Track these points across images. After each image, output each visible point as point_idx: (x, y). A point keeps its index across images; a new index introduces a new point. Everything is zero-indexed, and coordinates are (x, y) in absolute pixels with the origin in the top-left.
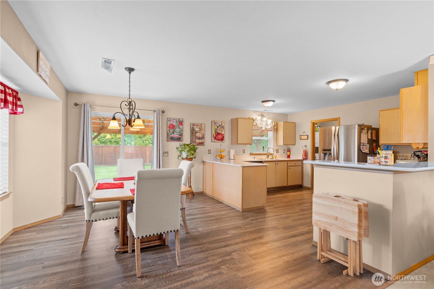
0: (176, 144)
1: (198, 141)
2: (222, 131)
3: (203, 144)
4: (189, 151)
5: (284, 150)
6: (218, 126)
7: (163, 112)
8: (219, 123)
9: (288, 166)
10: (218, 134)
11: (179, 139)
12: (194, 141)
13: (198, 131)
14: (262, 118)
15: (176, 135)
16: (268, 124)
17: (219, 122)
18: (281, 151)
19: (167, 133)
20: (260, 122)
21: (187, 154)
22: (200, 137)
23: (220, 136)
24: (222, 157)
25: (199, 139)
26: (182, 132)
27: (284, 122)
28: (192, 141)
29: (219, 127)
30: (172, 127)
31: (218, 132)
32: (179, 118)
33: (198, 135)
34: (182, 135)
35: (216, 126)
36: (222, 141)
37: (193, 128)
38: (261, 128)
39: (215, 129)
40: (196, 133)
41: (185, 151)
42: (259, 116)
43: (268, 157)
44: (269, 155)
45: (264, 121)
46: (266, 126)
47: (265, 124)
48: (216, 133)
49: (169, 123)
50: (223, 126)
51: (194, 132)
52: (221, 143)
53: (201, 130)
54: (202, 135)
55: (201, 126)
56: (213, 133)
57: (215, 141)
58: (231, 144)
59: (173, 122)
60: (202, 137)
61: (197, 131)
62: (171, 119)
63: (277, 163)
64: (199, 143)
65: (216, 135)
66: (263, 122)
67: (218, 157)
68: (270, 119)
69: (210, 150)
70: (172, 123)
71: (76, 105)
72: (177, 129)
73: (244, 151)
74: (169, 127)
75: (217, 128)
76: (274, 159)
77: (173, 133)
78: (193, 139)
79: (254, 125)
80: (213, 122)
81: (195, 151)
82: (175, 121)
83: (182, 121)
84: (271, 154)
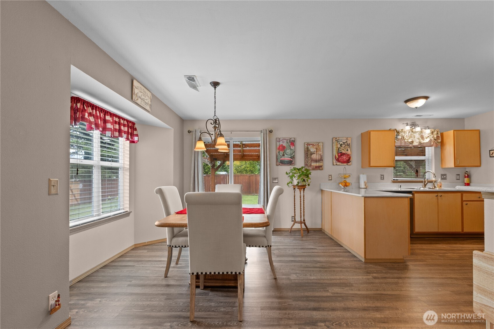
0: (287, 168)
1: (314, 164)
2: (347, 150)
3: (321, 168)
4: (299, 176)
5: (459, 175)
6: (342, 144)
7: (271, 132)
8: (342, 140)
9: (462, 201)
10: (342, 154)
11: (290, 163)
12: (309, 164)
13: (315, 152)
14: (413, 129)
15: (287, 158)
16: (425, 136)
17: (343, 138)
18: (451, 177)
19: (277, 156)
20: (409, 134)
21: (298, 181)
22: (318, 159)
23: (345, 157)
24: (346, 185)
25: (316, 161)
26: (294, 154)
27: (454, 131)
28: (306, 165)
29: (343, 146)
30: (282, 148)
31: (341, 152)
32: (291, 137)
33: (314, 156)
34: (294, 158)
35: (339, 144)
36: (348, 164)
37: (308, 148)
38: (411, 143)
39: (338, 149)
40: (312, 154)
41: (295, 177)
42: (407, 125)
43: (425, 185)
44: (426, 182)
45: (417, 132)
46: (420, 139)
47: (420, 136)
48: (339, 153)
49: (278, 144)
50: (349, 144)
51: (309, 153)
52: (347, 166)
53: (318, 151)
54: (320, 157)
55: (317, 145)
56: (335, 153)
57: (338, 163)
58: (362, 167)
59: (283, 142)
60: (320, 159)
61: (312, 152)
62: (281, 139)
63: (440, 194)
64: (316, 167)
65: (339, 157)
66: (415, 134)
67: (340, 185)
68: (429, 128)
69: (331, 176)
70: (282, 144)
71: (189, 132)
72: (288, 151)
73: (382, 176)
74: (279, 149)
75: (341, 147)
76: (437, 189)
77: (284, 155)
78: (308, 162)
79: (398, 139)
80: (334, 139)
81: (308, 176)
82: (285, 141)
83: (294, 141)
84: (431, 182)
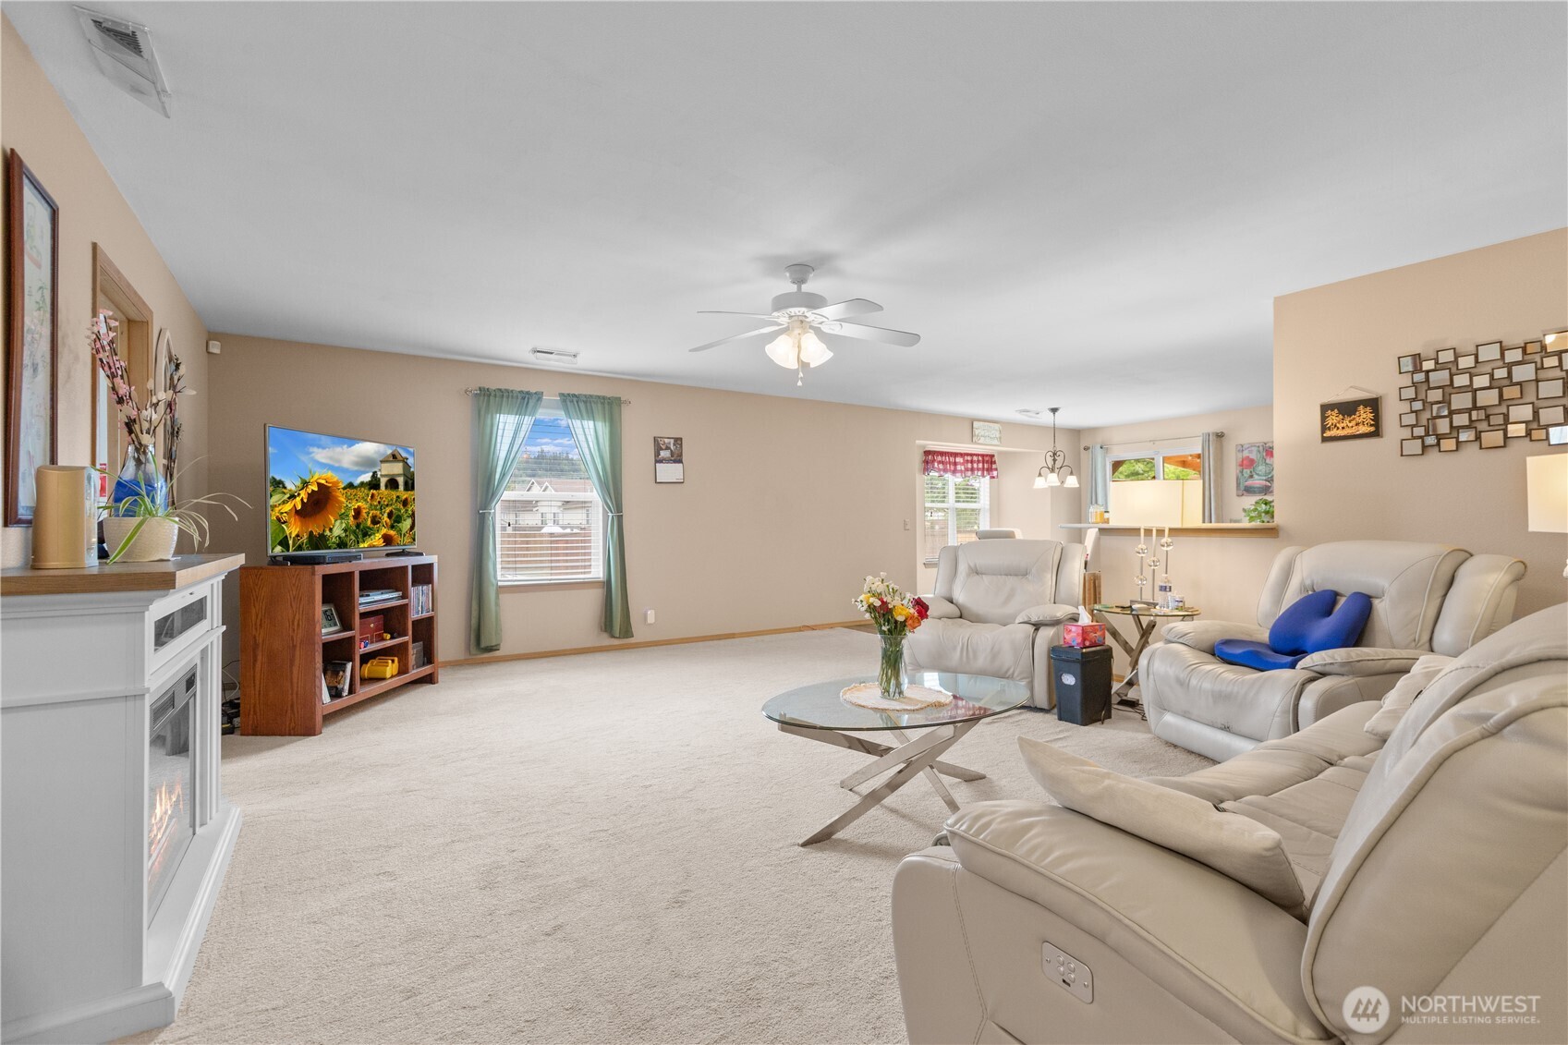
7: (1220, 436)
11: (1266, 490)
15: (1258, 481)
19: (1237, 479)
26: (1271, 473)
30: (1248, 463)
32: (1265, 441)
34: (1273, 480)
49: (1240, 455)
59: (1251, 452)
62: (1244, 446)
70: (1247, 455)
71: (1086, 449)
72: (1260, 468)
74: (1241, 465)
77: (1251, 476)
82: (1255, 449)
83: (1272, 448)
